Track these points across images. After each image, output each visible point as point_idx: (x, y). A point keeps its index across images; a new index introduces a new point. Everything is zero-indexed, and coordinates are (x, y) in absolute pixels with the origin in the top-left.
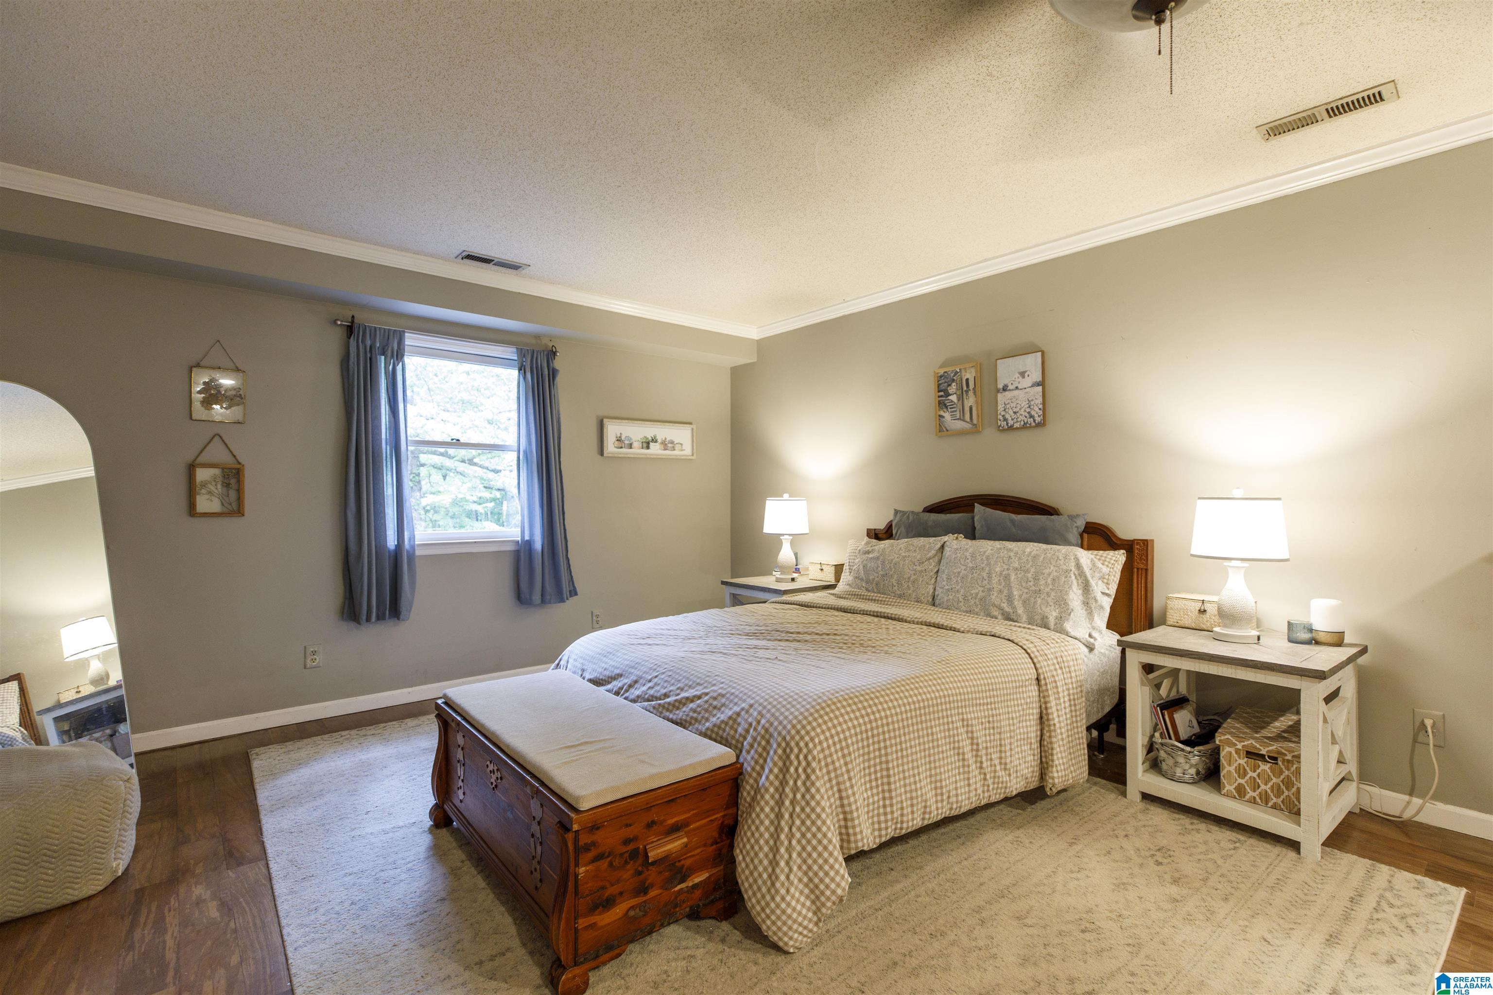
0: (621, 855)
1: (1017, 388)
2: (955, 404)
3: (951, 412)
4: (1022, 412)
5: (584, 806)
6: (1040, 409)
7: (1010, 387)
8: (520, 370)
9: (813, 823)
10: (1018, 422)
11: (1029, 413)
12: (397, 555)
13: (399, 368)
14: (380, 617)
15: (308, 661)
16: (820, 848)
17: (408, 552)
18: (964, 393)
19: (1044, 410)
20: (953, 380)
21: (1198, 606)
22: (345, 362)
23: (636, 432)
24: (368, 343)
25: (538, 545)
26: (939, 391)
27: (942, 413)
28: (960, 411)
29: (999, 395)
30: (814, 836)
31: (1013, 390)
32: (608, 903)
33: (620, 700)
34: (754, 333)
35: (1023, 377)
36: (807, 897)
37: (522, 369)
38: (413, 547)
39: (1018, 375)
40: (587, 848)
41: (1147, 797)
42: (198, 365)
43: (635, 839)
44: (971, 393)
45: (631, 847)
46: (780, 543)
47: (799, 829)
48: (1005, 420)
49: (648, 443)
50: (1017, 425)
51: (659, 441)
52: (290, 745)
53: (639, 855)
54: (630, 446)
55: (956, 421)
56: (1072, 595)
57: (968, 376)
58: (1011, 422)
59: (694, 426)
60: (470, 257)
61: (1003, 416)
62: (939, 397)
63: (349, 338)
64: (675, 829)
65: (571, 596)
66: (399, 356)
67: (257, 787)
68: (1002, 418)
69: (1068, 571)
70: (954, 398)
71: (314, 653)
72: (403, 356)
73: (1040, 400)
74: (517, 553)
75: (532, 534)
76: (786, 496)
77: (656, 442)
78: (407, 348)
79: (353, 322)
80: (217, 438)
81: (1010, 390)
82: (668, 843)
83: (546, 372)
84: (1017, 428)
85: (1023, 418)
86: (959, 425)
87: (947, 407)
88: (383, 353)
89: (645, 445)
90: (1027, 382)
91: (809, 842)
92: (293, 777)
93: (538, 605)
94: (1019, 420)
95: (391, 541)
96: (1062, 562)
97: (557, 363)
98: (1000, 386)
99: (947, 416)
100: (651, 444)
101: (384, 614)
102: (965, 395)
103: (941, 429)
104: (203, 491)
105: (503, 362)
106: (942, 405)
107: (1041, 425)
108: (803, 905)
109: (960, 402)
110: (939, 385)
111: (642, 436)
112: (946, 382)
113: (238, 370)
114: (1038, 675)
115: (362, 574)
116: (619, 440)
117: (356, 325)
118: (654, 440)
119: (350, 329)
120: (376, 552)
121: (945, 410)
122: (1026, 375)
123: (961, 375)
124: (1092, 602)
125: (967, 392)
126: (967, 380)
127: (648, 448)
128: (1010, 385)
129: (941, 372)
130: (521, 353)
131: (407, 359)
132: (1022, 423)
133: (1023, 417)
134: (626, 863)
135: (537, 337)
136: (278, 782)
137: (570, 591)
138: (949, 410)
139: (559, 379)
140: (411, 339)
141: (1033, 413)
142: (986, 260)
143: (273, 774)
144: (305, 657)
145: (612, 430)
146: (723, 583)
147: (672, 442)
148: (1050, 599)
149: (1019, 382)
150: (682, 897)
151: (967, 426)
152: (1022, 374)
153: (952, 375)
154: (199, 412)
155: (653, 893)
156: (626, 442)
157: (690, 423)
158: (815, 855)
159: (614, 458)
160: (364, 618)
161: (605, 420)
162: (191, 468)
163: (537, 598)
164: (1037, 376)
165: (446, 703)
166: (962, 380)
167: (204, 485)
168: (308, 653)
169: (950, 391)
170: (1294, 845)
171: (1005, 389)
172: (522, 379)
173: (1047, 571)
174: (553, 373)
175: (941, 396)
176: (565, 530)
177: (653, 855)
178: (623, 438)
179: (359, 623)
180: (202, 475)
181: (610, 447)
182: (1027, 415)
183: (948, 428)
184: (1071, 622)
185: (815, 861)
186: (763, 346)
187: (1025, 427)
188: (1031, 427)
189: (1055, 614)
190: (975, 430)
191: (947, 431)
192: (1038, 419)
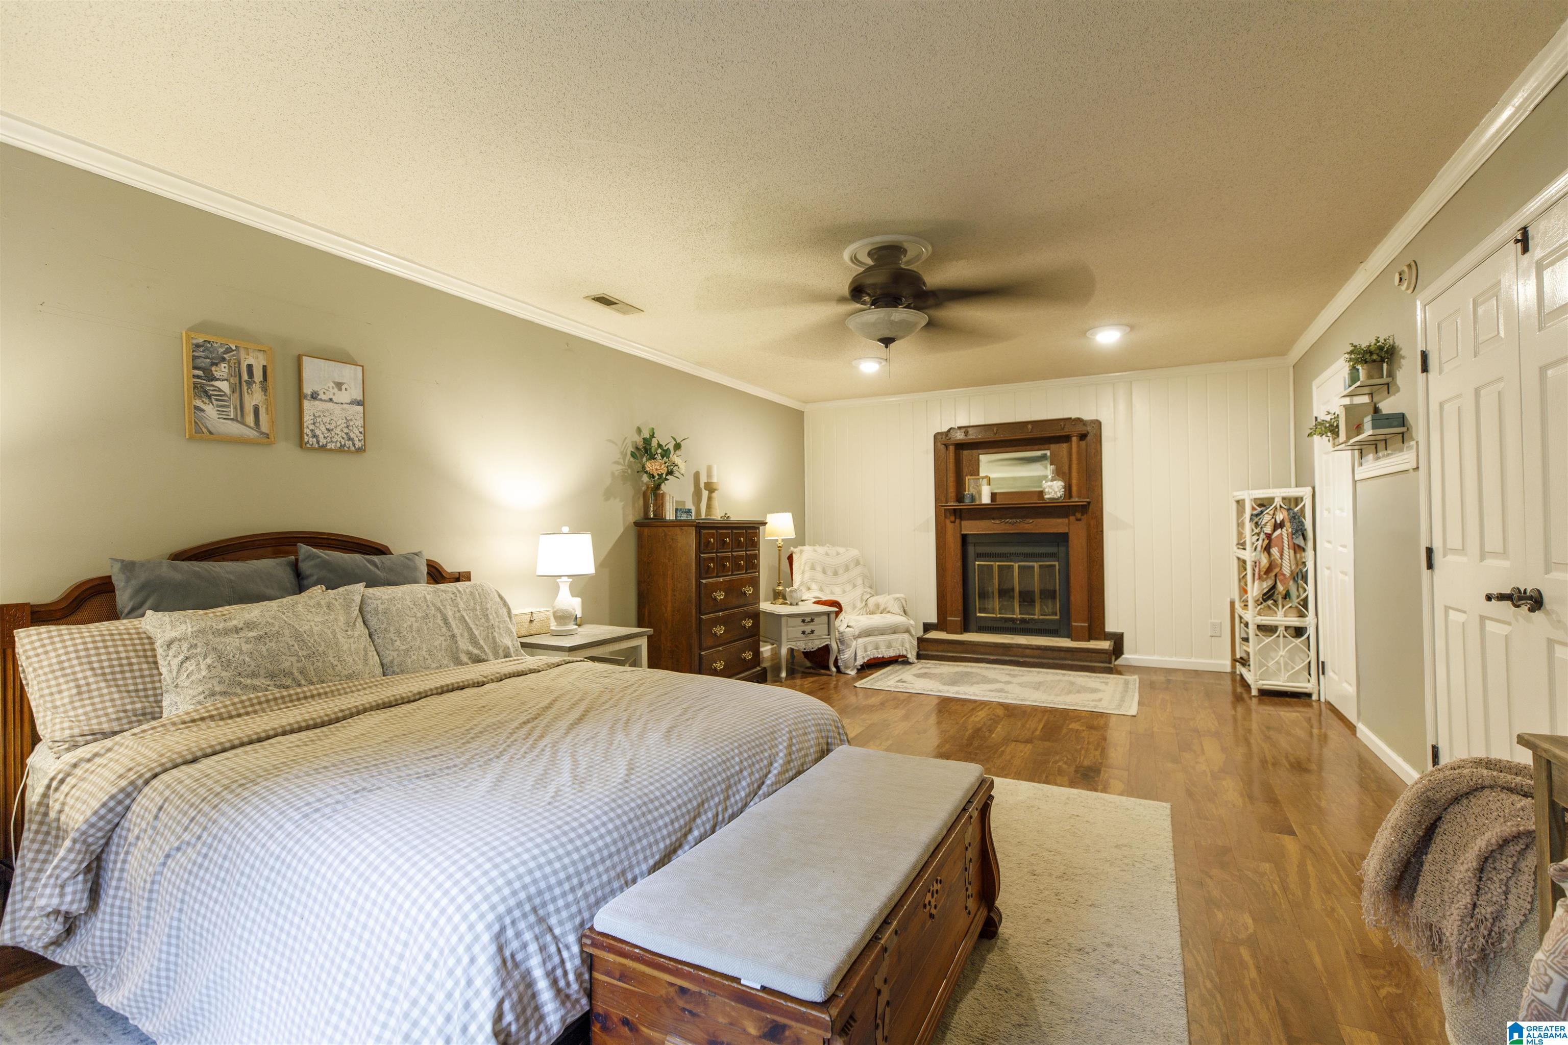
1: (331, 400)
2: (225, 395)
3: (219, 406)
4: (338, 431)
6: (361, 433)
7: (321, 397)
10: (332, 442)
11: (347, 434)
18: (244, 384)
19: (364, 433)
20: (223, 360)
21: (528, 618)
26: (195, 368)
27: (198, 403)
28: (235, 408)
29: (307, 403)
31: (325, 401)
35: (340, 389)
39: (332, 385)
44: (256, 387)
48: (315, 436)
50: (330, 446)
55: (229, 422)
57: (251, 361)
58: (323, 441)
61: (312, 431)
62: (194, 376)
68: (310, 433)
70: (223, 386)
73: (360, 423)
81: (321, 400)
84: (331, 450)
85: (339, 439)
86: (234, 429)
87: (209, 397)
90: (344, 397)
94: (335, 440)
98: (307, 392)
99: (210, 411)
102: (245, 388)
103: (199, 428)
106: (201, 392)
107: (360, 450)
109: (237, 395)
110: (194, 359)
112: (207, 357)
121: (207, 401)
122: (343, 387)
123: (238, 355)
125: (250, 383)
126: (250, 367)
128: (321, 393)
129: (200, 340)
132: (338, 445)
133: (339, 437)
138: (215, 402)
141: (352, 435)
142: (292, 217)
149: (334, 394)
151: (252, 434)
152: (339, 385)
153: (221, 350)
164: (356, 393)
166: (239, 364)
169: (217, 374)
171: (314, 396)
175: (198, 377)
182: (345, 436)
183: (212, 429)
187: (341, 449)
188: (349, 451)
190: (266, 439)
191: (211, 433)
192: (359, 444)
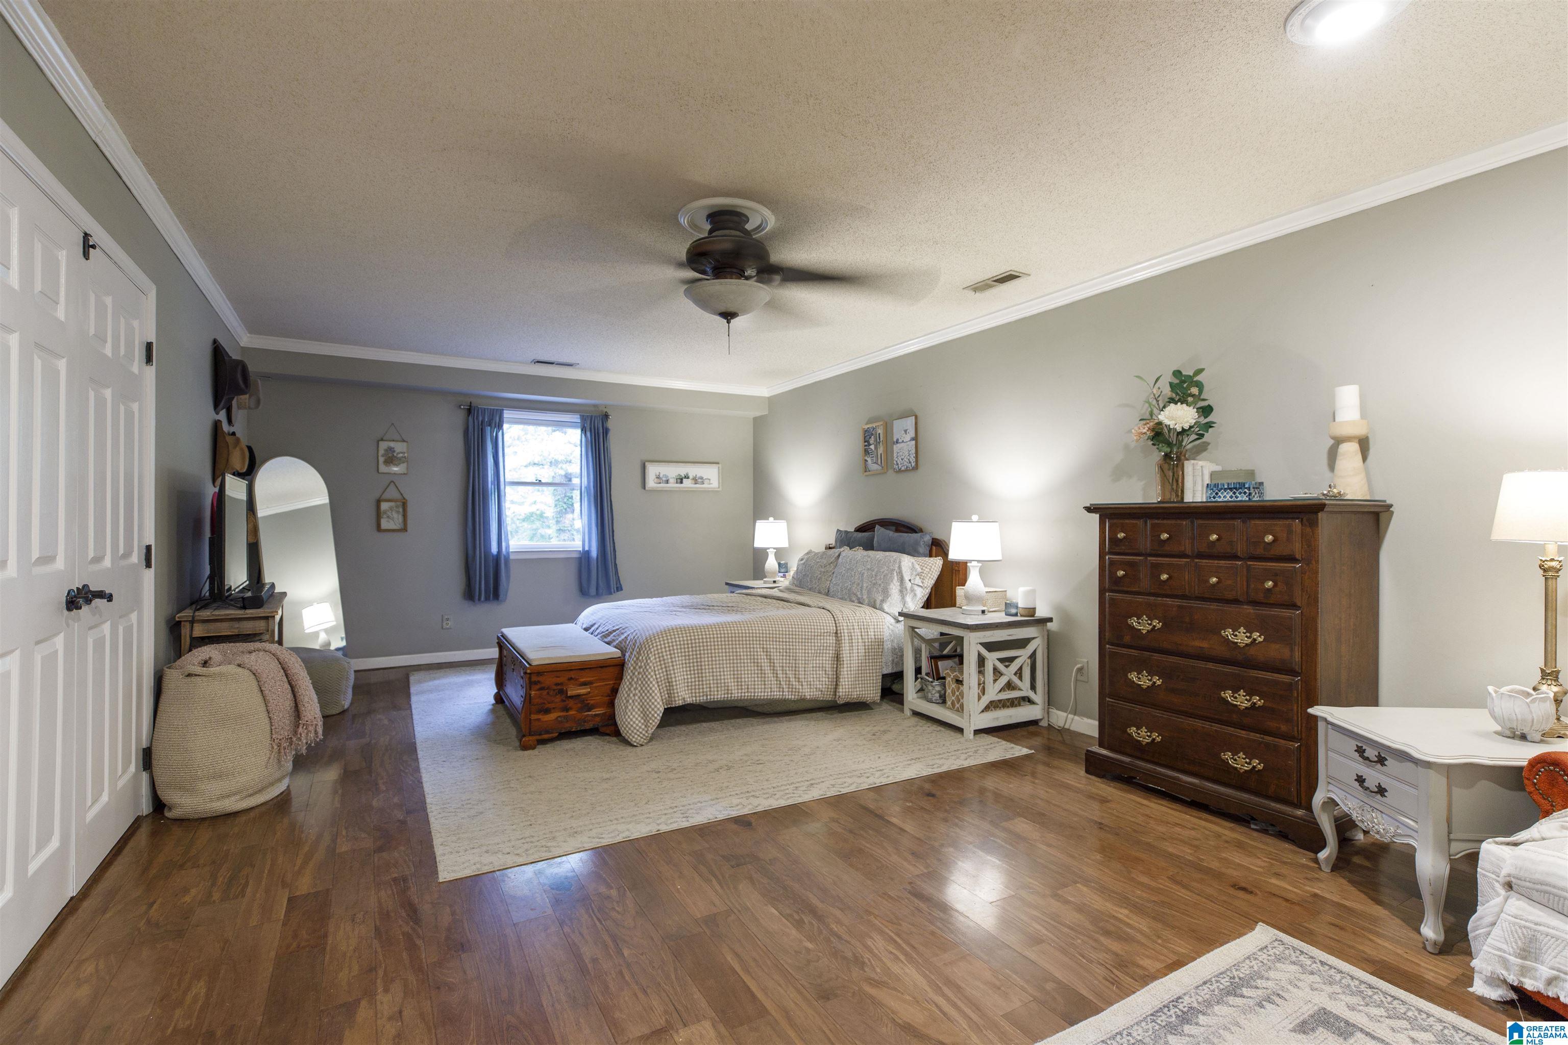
0: (554, 690)
1: (903, 441)
2: (873, 452)
3: (871, 458)
4: (905, 459)
5: (534, 663)
6: (914, 458)
7: (900, 441)
8: (582, 430)
9: (646, 682)
10: (903, 466)
11: (909, 460)
12: (497, 558)
13: (500, 433)
14: (487, 599)
15: (444, 624)
16: (648, 695)
17: (505, 556)
18: (878, 444)
19: (916, 459)
20: (872, 434)
22: (466, 432)
23: (672, 471)
24: (480, 419)
25: (594, 554)
26: (865, 442)
27: (866, 458)
28: (875, 458)
29: (895, 446)
30: (646, 688)
31: (901, 443)
32: (547, 711)
33: (587, 633)
34: (764, 390)
35: (906, 434)
36: (642, 718)
37: (584, 430)
38: (508, 553)
39: (904, 432)
40: (536, 683)
41: (916, 714)
42: (382, 440)
43: (561, 684)
44: (881, 444)
45: (559, 687)
46: (767, 555)
47: (640, 685)
48: (897, 465)
49: (682, 479)
50: (903, 469)
51: (691, 477)
52: (431, 672)
53: (562, 692)
54: (667, 482)
55: (874, 465)
56: (892, 586)
57: (879, 431)
58: (900, 467)
59: (720, 465)
60: (538, 362)
61: (897, 462)
62: (865, 446)
63: (468, 416)
64: (584, 684)
65: (618, 591)
66: (500, 426)
67: (411, 686)
69: (893, 570)
70: (872, 447)
71: (448, 619)
72: (502, 426)
73: (914, 452)
74: (580, 559)
75: (590, 546)
76: (771, 519)
77: (688, 478)
78: (505, 420)
79: (470, 406)
80: (392, 485)
81: (899, 443)
82: (581, 689)
83: (601, 431)
84: (903, 471)
85: (905, 463)
86: (875, 468)
87: (869, 454)
88: (490, 425)
89: (679, 481)
90: (908, 438)
91: (644, 691)
92: (431, 683)
93: (593, 597)
95: (494, 549)
96: (891, 564)
97: (610, 424)
98: (895, 440)
99: (869, 460)
100: (684, 480)
101: (489, 596)
102: (878, 446)
103: (866, 469)
104: (385, 516)
105: (572, 425)
106: (867, 452)
107: (915, 470)
108: (640, 722)
109: (876, 451)
110: (865, 437)
111: (677, 474)
112: (869, 435)
113: (404, 441)
114: (837, 630)
115: (476, 570)
116: (658, 477)
117: (473, 409)
118: (687, 477)
119: (470, 411)
120: (485, 555)
121: (868, 456)
122: (908, 432)
123: (876, 431)
124: (904, 590)
126: (879, 434)
127: (681, 482)
128: (899, 439)
129: (866, 427)
130: (583, 418)
131: (505, 426)
132: (906, 468)
134: (556, 694)
135: (595, 406)
136: (422, 685)
137: (617, 588)
138: (870, 456)
139: (611, 435)
140: (507, 414)
141: (911, 461)
142: (886, 348)
143: (420, 682)
144: (442, 622)
145: (652, 470)
146: (727, 584)
147: (701, 478)
148: (880, 589)
149: (904, 438)
150: (589, 718)
151: (879, 469)
152: (906, 432)
153: (872, 430)
154: (383, 468)
155: (571, 712)
156: (664, 479)
157: (718, 463)
158: (646, 698)
159: (653, 491)
160: (477, 598)
161: (646, 463)
162: (378, 502)
163: (593, 591)
164: (912, 434)
165: (502, 636)
166: (876, 434)
167: (385, 512)
168: (444, 619)
169: (871, 443)
170: (960, 730)
171: (897, 442)
172: (583, 436)
173: (882, 570)
174: (606, 431)
176: (614, 543)
177: (570, 693)
178: (661, 476)
179: (474, 601)
180: (384, 506)
181: (651, 483)
182: (908, 462)
183: (869, 470)
184: (888, 604)
185: (646, 701)
186: (772, 401)
187: (907, 470)
188: (910, 471)
189: (880, 598)
190: (883, 473)
192: (913, 466)
